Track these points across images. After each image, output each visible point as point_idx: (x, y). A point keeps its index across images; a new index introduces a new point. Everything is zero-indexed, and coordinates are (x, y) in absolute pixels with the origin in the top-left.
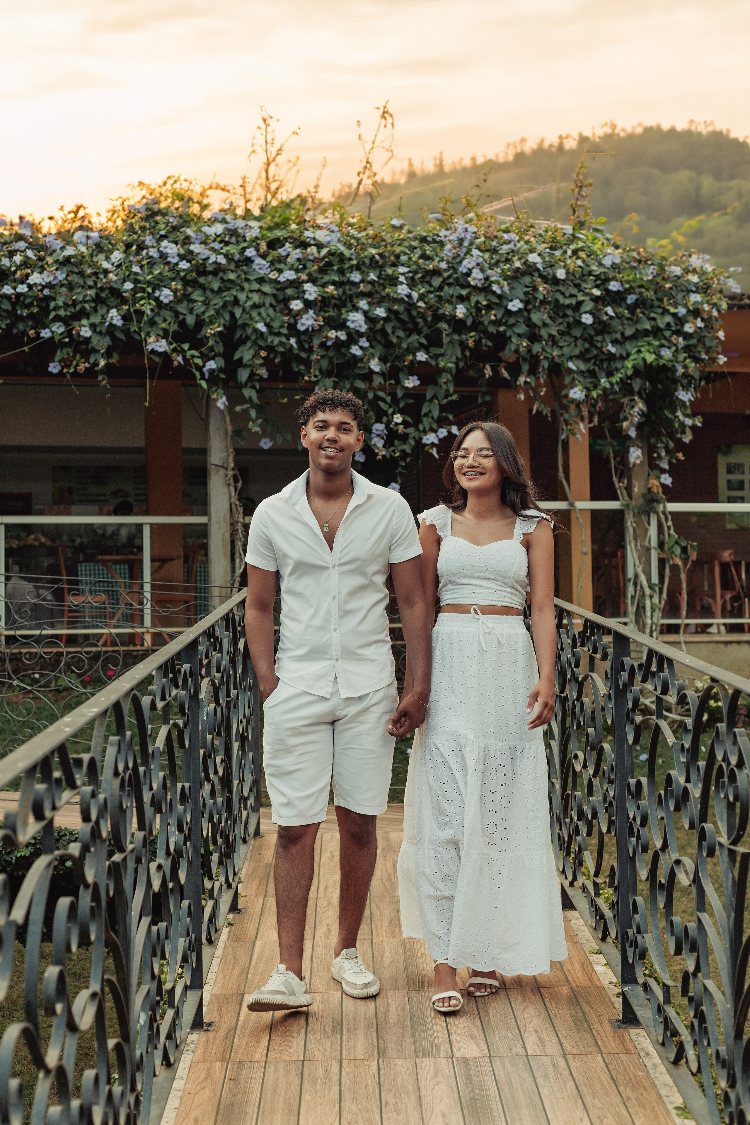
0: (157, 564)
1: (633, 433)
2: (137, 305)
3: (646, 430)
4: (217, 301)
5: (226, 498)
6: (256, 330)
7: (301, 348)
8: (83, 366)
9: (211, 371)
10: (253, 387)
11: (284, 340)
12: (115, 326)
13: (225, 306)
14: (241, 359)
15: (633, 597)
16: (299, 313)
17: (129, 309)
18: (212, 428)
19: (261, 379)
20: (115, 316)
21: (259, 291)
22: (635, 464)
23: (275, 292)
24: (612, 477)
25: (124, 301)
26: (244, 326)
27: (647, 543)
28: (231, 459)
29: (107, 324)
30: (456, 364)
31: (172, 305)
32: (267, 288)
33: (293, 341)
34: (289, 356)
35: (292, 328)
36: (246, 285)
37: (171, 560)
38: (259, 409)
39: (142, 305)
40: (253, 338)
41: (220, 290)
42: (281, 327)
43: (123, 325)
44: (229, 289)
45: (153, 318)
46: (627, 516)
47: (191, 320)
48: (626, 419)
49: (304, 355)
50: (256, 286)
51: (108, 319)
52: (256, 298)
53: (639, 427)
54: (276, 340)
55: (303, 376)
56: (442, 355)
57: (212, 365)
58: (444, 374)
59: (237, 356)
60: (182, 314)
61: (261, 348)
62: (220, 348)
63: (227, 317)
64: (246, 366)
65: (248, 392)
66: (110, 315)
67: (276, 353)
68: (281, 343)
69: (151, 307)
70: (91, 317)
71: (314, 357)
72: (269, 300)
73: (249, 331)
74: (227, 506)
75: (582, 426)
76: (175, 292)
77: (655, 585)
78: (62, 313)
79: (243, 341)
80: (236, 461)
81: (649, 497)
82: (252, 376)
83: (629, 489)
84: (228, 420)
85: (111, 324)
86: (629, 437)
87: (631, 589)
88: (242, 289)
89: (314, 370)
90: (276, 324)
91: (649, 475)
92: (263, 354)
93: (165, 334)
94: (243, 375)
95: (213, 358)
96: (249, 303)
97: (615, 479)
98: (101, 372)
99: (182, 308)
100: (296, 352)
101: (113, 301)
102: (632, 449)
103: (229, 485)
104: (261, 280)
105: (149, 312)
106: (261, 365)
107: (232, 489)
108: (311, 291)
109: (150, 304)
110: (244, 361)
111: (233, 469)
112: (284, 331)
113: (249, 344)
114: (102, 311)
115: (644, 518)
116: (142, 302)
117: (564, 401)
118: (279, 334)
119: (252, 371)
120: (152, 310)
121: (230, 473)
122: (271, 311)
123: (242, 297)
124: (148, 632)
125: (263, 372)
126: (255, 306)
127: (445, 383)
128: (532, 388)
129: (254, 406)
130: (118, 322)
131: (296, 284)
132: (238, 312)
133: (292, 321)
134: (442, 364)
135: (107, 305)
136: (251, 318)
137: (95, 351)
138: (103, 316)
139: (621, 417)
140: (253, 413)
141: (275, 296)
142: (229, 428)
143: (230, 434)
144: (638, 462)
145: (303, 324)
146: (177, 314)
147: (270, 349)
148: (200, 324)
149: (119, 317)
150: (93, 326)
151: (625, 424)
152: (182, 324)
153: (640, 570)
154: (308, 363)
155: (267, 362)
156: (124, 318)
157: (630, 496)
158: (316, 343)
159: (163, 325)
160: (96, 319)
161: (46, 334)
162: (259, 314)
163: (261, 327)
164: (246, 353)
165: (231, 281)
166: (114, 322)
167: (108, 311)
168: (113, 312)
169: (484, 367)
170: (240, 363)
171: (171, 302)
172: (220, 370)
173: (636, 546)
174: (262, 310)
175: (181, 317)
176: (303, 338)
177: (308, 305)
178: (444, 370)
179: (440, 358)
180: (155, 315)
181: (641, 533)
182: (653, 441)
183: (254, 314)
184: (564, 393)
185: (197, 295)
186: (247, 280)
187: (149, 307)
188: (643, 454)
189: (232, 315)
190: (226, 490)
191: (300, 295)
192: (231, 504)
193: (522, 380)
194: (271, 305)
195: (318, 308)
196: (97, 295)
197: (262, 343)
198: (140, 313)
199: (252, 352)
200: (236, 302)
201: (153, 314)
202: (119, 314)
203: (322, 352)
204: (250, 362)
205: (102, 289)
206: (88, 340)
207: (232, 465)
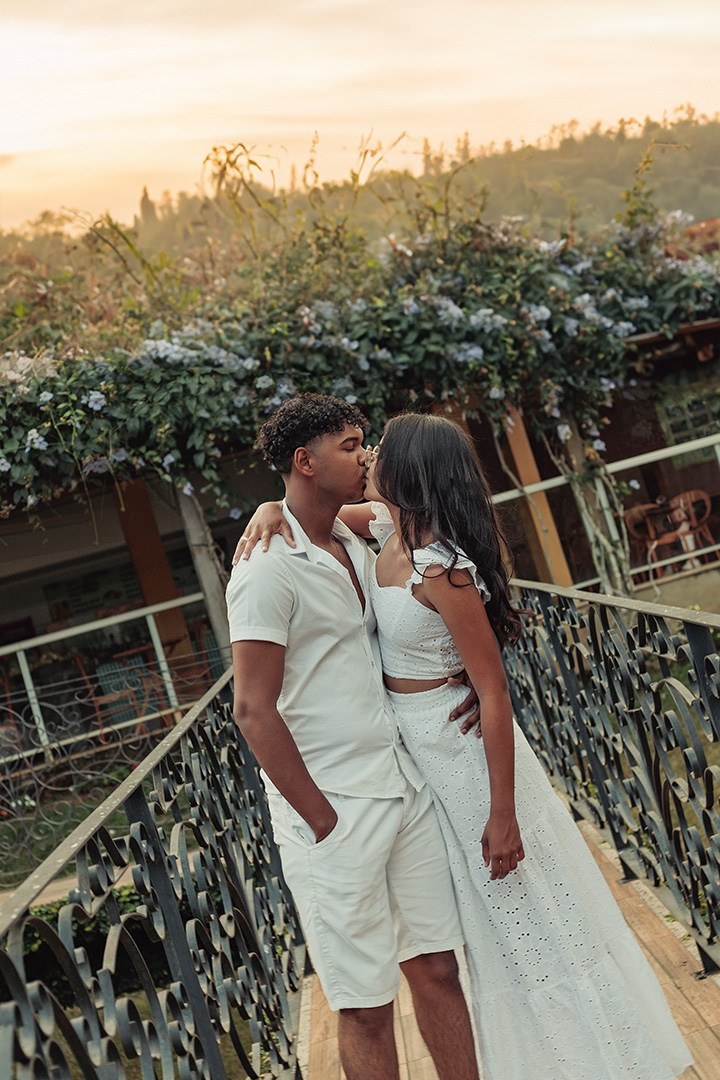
0: (168, 648)
1: (556, 413)
2: (61, 419)
3: (570, 407)
5: (214, 571)
6: (200, 418)
7: (244, 423)
8: (6, 509)
9: (171, 465)
11: (226, 419)
12: (38, 451)
14: (193, 447)
15: (599, 558)
17: (52, 426)
18: (185, 514)
20: (35, 438)
22: (567, 441)
24: (549, 457)
25: (43, 417)
27: (598, 506)
28: (209, 536)
29: (27, 450)
30: (384, 397)
31: (105, 411)
33: (234, 419)
35: (231, 408)
37: (179, 641)
38: (221, 485)
39: (68, 418)
40: (199, 425)
43: (48, 447)
45: (84, 432)
46: (573, 488)
47: (133, 426)
48: (546, 403)
49: (247, 428)
51: (28, 444)
53: (561, 406)
54: (220, 422)
55: (252, 446)
56: (368, 393)
57: (169, 459)
58: (375, 410)
59: (189, 445)
60: (120, 420)
61: (208, 432)
62: (173, 443)
64: (199, 452)
65: (208, 473)
66: (29, 438)
67: (223, 432)
68: (225, 424)
69: (80, 418)
70: (5, 446)
73: (195, 419)
74: (217, 579)
75: (509, 420)
76: (106, 395)
77: (617, 541)
79: (191, 431)
80: (213, 535)
81: (589, 465)
82: (207, 458)
83: (568, 462)
84: (196, 502)
85: (32, 449)
86: (554, 418)
87: (595, 552)
90: (215, 408)
91: (583, 445)
92: (212, 437)
94: (200, 460)
95: (169, 452)
97: (553, 458)
99: (119, 413)
100: (240, 426)
101: (30, 419)
102: (560, 428)
103: (213, 560)
105: (78, 425)
106: (213, 447)
107: (218, 563)
109: (77, 415)
110: (197, 447)
111: (213, 544)
112: (224, 411)
113: (197, 432)
114: (18, 434)
115: (589, 485)
116: (67, 414)
117: (489, 403)
118: (220, 416)
119: (206, 455)
120: (81, 422)
121: (212, 549)
124: (177, 711)
125: (217, 453)
127: (379, 416)
128: (456, 399)
129: (216, 484)
130: (40, 444)
133: (229, 401)
134: (371, 401)
135: (23, 426)
137: (19, 487)
138: (20, 441)
139: (542, 402)
140: (217, 491)
142: (200, 509)
143: (202, 514)
144: (568, 437)
146: (113, 420)
147: (217, 430)
149: (41, 439)
150: (11, 457)
151: (547, 408)
152: (125, 432)
153: (598, 532)
155: (218, 444)
156: (47, 438)
157: (572, 468)
158: (255, 414)
159: (100, 439)
160: (12, 447)
163: (203, 413)
164: (196, 440)
166: (36, 446)
167: (26, 434)
168: (33, 433)
169: (409, 394)
170: (194, 451)
171: (103, 407)
172: (178, 461)
173: (589, 511)
175: (120, 424)
178: (374, 406)
179: (368, 396)
180: (87, 428)
181: (591, 498)
182: (578, 414)
184: (485, 396)
185: (135, 393)
187: (77, 419)
188: (571, 428)
190: (211, 564)
192: (220, 576)
193: (445, 395)
197: (209, 428)
198: (67, 429)
199: (202, 437)
201: (84, 427)
202: (41, 435)
204: (202, 448)
206: (8, 474)
207: (211, 541)
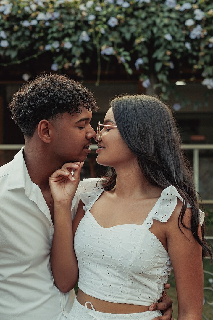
2: (96, 28)
4: (144, 24)
6: (165, 40)
8: (67, 65)
9: (140, 65)
10: (165, 74)
11: (182, 44)
13: (148, 27)
14: (157, 58)
16: (192, 27)
19: (170, 70)
20: (84, 36)
21: (169, 17)
23: (178, 17)
25: (90, 27)
26: (159, 37)
32: (173, 15)
33: (188, 45)
34: (186, 55)
35: (187, 38)
36: (161, 14)
40: (164, 44)
41: (146, 18)
42: (181, 37)
44: (150, 17)
47: (128, 36)
49: (195, 54)
50: (167, 14)
52: (166, 21)
54: (177, 45)
57: (140, 61)
59: (154, 56)
60: (123, 33)
61: (169, 50)
62: (145, 52)
63: (149, 33)
64: (159, 61)
65: (161, 77)
67: (177, 52)
68: (181, 47)
71: (201, 54)
72: (174, 22)
73: (162, 40)
76: (119, 20)
78: (55, 35)
79: (159, 47)
82: (164, 67)
88: (158, 16)
89: (201, 62)
90: (178, 36)
92: (169, 53)
93: (113, 45)
94: (158, 66)
95: (141, 57)
96: (162, 24)
98: (78, 68)
99: (124, 30)
100: (190, 52)
104: (170, 11)
106: (169, 61)
108: (199, 15)
110: (159, 58)
112: (183, 39)
113: (162, 48)
118: (179, 41)
119: (163, 64)
122: (175, 29)
123: (158, 21)
125: (171, 65)
126: (166, 26)
131: (191, 11)
132: (155, 30)
133: (188, 33)
136: (163, 33)
137: (74, 56)
140: (164, 89)
141: (178, 20)
145: (194, 35)
146: (121, 33)
147: (174, 51)
148: (133, 38)
149: (87, 36)
150: (73, 43)
152: (124, 39)
154: (197, 58)
155: (173, 59)
158: (202, 46)
160: (74, 38)
161: (48, 47)
162: (168, 30)
163: (168, 37)
164: (159, 54)
165: (152, 13)
167: (81, 33)
168: (84, 33)
170: (156, 60)
172: (145, 64)
174: (170, 28)
175: (123, 35)
176: (195, 43)
177: (197, 23)
183: (165, 30)
185: (132, 22)
186: (162, 11)
189: (152, 31)
191: (193, 16)
194: (176, 25)
195: (204, 23)
196: (76, 24)
197: (168, 47)
199: (163, 53)
200: (154, 24)
203: (206, 51)
204: (162, 59)
205: (79, 21)
206: (71, 50)
